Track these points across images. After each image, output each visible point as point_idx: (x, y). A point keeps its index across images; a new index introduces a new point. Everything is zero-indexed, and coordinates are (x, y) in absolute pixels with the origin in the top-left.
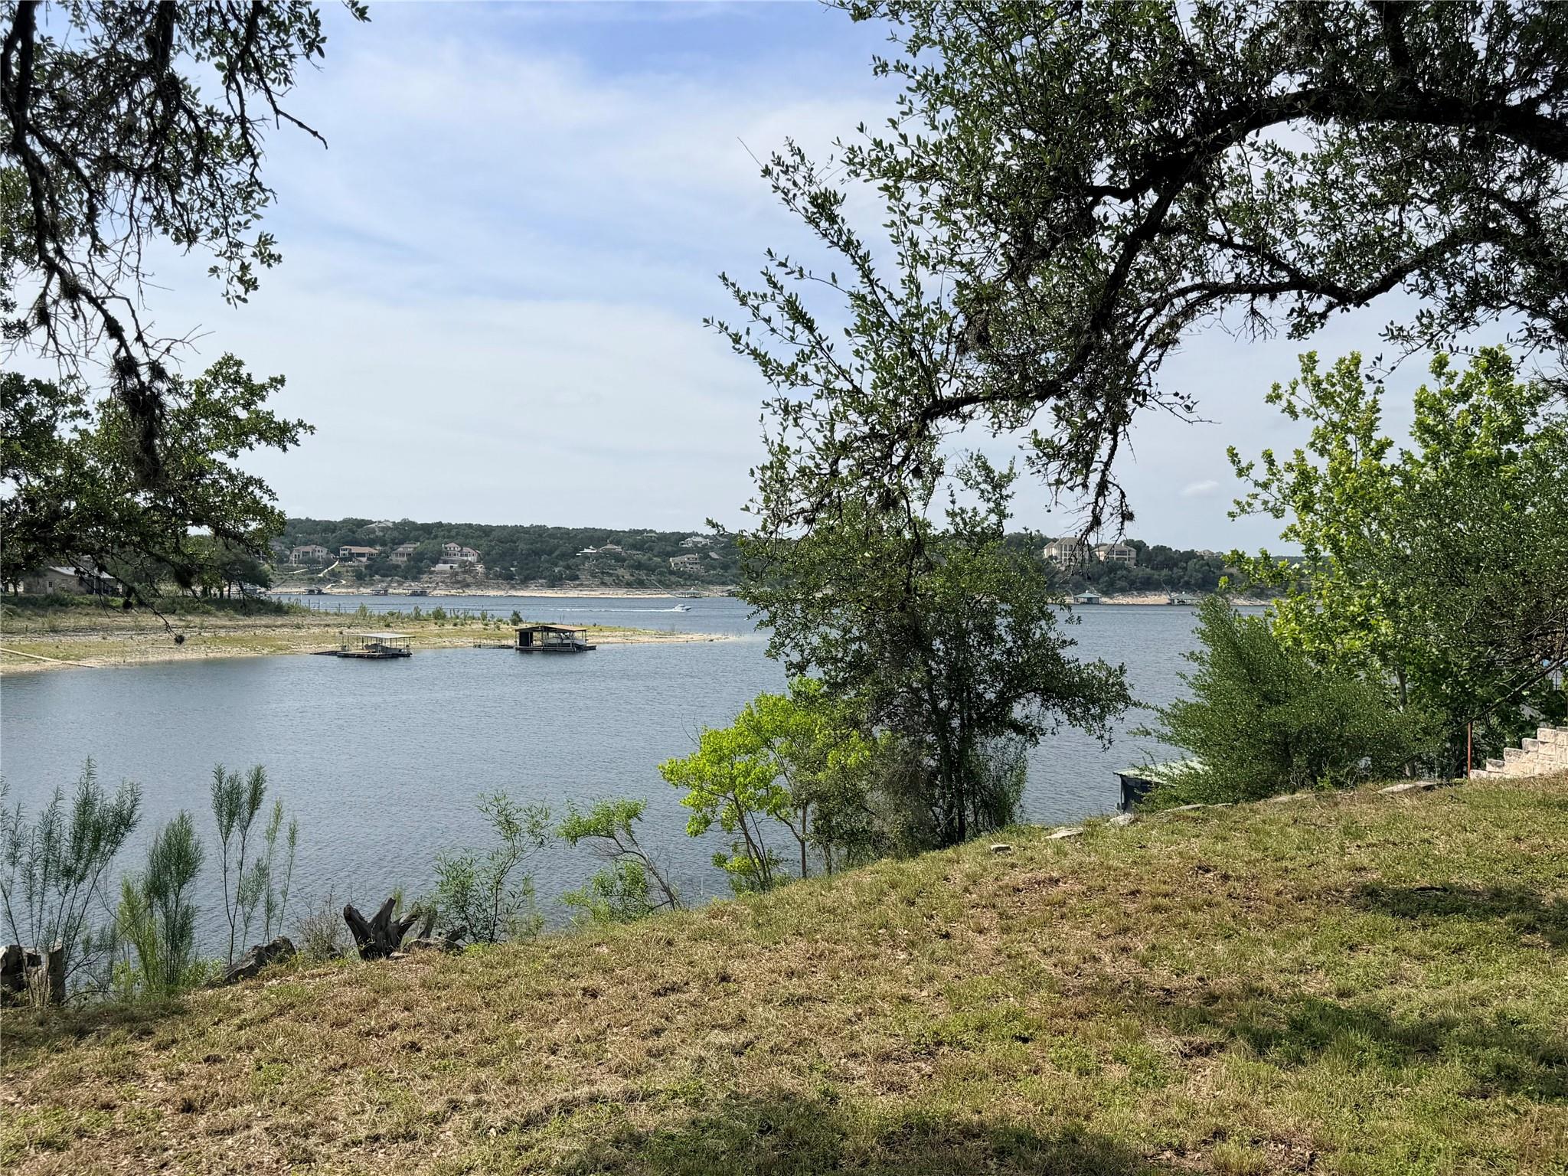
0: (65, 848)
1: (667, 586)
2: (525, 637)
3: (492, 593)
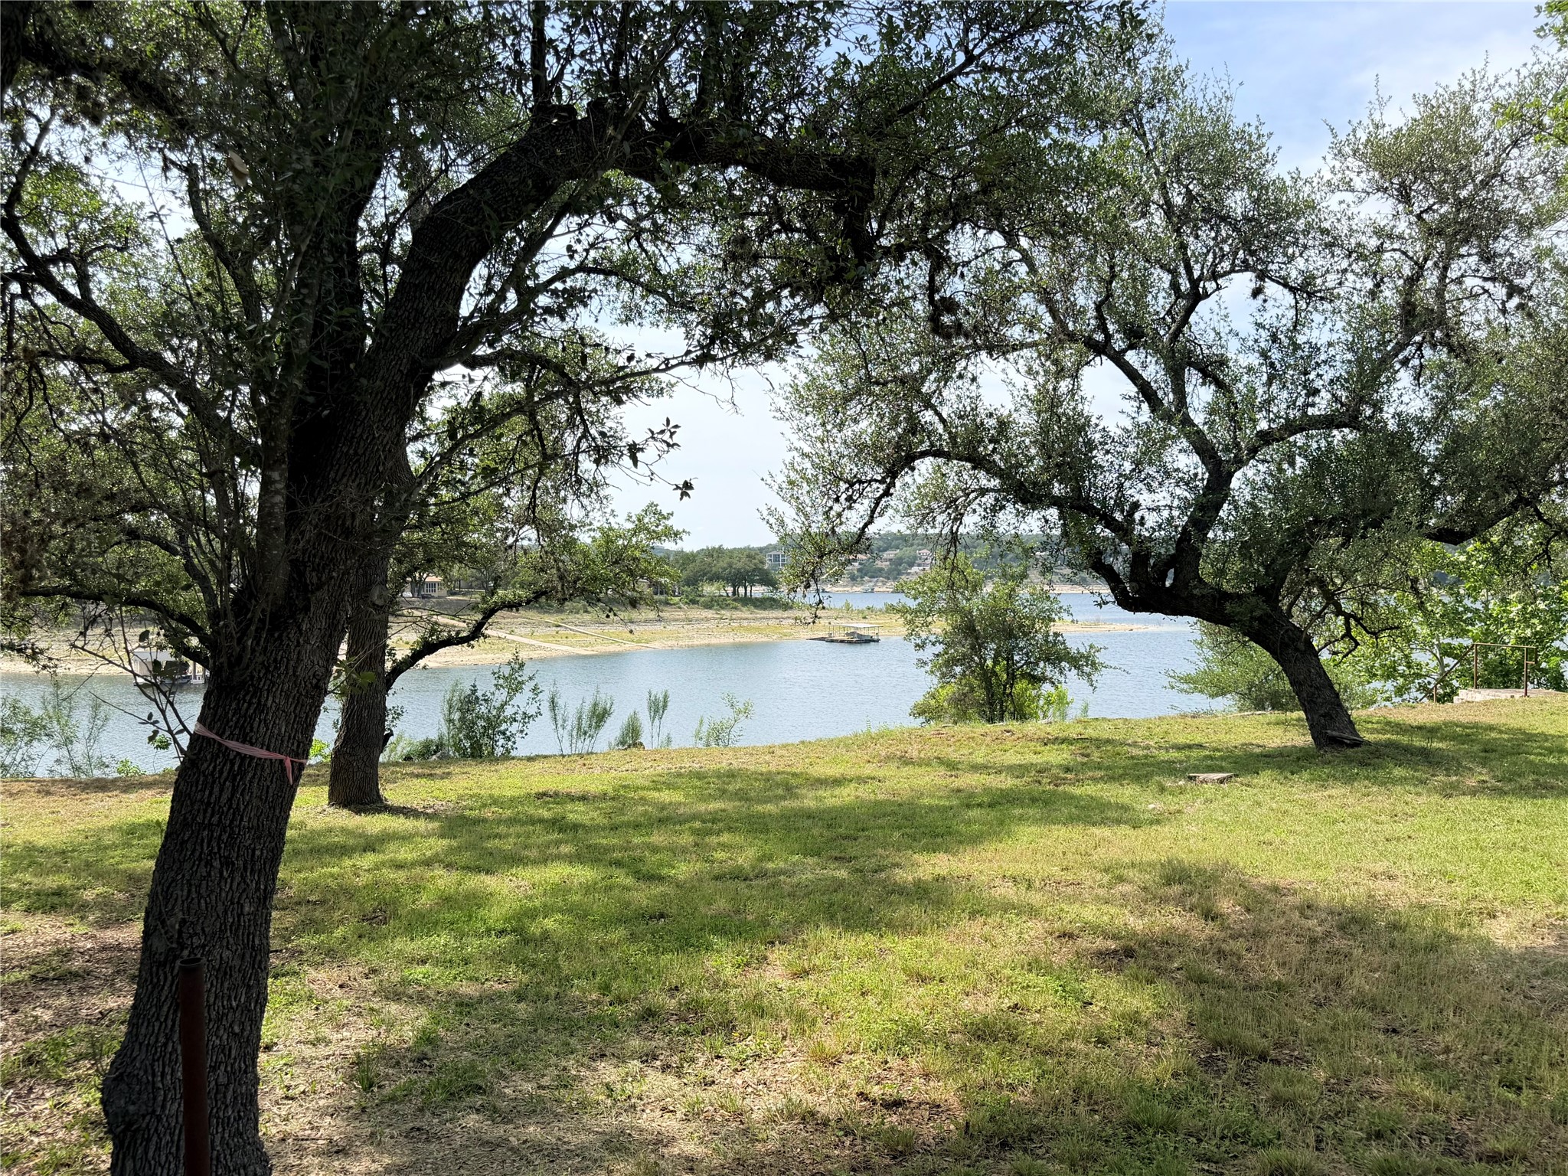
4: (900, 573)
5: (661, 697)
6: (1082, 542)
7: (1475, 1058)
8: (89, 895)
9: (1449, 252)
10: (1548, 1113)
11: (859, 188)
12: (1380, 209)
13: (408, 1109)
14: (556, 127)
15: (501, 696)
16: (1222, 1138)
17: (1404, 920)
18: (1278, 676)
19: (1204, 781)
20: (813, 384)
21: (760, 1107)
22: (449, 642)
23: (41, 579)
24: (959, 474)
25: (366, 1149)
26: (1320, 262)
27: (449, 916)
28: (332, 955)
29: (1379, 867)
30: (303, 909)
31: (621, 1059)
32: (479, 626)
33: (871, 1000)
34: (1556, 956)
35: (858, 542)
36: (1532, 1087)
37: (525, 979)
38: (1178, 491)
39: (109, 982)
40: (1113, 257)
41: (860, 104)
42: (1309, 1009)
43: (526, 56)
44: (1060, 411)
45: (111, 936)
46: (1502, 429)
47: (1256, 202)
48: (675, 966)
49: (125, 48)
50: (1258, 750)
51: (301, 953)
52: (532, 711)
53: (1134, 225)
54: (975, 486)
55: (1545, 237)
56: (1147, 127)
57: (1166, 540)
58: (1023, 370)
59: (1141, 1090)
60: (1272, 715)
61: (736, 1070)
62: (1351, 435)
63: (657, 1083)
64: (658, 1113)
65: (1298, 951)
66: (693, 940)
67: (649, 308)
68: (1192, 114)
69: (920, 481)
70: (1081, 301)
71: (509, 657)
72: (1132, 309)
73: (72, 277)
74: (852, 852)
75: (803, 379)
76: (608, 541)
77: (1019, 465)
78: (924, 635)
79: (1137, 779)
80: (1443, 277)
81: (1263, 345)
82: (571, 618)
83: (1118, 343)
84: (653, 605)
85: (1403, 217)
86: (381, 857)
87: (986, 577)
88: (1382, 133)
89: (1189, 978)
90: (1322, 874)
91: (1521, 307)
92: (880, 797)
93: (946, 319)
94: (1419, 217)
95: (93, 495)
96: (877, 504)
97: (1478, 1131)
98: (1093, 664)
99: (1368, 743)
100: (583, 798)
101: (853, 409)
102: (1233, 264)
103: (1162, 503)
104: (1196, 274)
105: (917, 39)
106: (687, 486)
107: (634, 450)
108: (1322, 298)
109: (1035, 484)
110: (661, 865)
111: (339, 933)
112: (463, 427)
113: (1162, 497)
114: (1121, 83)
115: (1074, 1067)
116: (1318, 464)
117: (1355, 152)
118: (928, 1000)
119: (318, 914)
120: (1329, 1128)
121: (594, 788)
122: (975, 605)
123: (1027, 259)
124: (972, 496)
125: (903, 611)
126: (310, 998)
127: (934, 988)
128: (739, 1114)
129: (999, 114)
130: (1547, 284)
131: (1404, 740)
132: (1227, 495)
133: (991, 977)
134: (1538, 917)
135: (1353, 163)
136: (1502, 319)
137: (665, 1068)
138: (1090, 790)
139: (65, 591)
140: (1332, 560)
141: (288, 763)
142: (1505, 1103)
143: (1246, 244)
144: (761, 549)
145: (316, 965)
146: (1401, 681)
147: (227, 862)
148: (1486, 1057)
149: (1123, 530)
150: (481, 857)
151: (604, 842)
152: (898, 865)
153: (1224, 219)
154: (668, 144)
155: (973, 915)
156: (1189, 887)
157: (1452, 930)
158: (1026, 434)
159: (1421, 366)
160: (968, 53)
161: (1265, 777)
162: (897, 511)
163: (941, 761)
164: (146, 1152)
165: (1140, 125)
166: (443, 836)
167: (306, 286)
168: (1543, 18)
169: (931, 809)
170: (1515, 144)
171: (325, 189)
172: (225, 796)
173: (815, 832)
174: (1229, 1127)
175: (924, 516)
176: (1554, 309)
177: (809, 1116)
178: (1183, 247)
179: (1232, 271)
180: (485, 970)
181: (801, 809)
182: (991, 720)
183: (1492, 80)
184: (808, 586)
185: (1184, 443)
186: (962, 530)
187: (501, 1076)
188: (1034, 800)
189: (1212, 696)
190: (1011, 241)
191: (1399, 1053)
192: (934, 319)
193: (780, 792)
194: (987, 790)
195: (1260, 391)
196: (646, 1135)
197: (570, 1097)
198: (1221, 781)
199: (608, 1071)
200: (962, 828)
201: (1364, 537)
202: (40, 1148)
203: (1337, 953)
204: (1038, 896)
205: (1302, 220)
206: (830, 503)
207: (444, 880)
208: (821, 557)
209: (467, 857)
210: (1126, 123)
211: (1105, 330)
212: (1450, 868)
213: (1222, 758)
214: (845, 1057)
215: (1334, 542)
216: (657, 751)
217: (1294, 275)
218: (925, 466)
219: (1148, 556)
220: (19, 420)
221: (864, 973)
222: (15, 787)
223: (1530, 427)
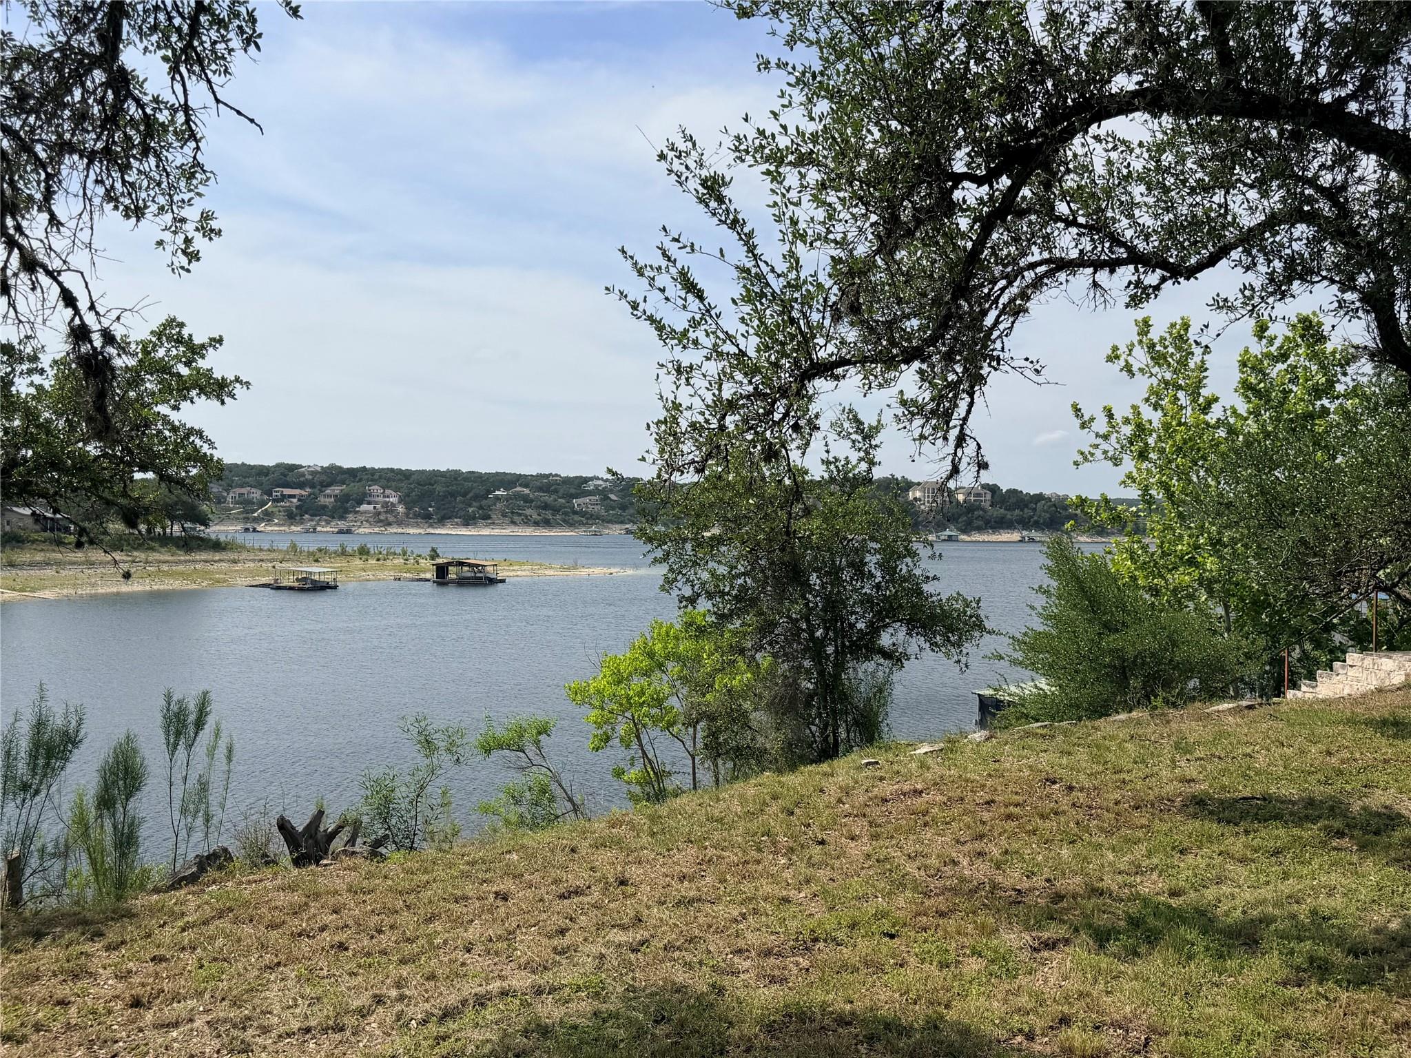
0: (22, 767)
1: (571, 525)
2: (442, 571)
3: (412, 531)
4: (347, 511)
84: (44, 544)
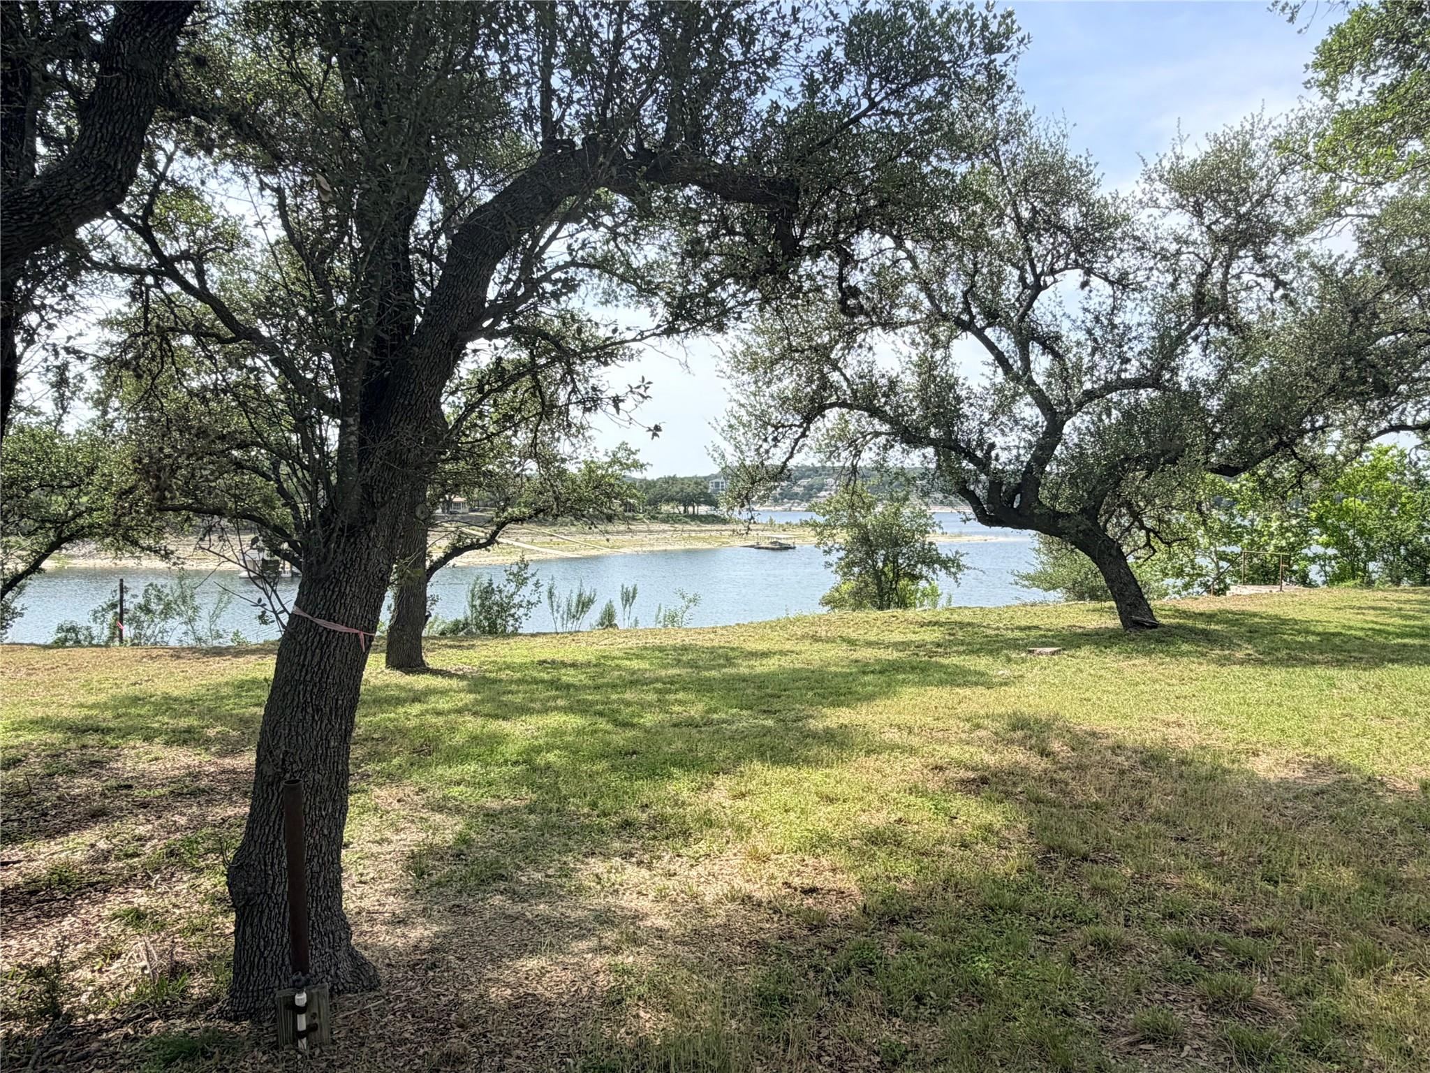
4: (811, 497)
5: (631, 589)
6: (951, 473)
7: (1242, 859)
8: (211, 733)
9: (1231, 254)
10: (1298, 901)
11: (788, 203)
12: (1180, 221)
13: (450, 892)
14: (559, 156)
15: (512, 588)
16: (1055, 917)
17: (1190, 757)
18: (1095, 576)
19: (1040, 654)
20: (748, 351)
21: (710, 893)
22: (472, 547)
23: (172, 499)
24: (858, 421)
25: (420, 920)
26: (1133, 262)
27: (476, 751)
28: (391, 778)
29: (1173, 717)
30: (369, 744)
31: (607, 857)
32: (495, 534)
33: (792, 815)
34: (1304, 785)
35: (781, 473)
36: (1286, 881)
37: (534, 797)
38: (1024, 435)
39: (228, 797)
40: (976, 257)
41: (788, 139)
42: (1119, 823)
43: (537, 102)
44: (935, 373)
45: (228, 762)
46: (1268, 390)
47: (1085, 216)
48: (646, 790)
49: (231, 96)
50: (1080, 631)
51: (368, 776)
52: (534, 599)
53: (991, 233)
54: (870, 430)
55: (1304, 243)
56: (1002, 158)
57: (1014, 473)
58: (908, 341)
59: (994, 881)
60: (1091, 605)
61: (692, 866)
62: (1155, 394)
63: (633, 873)
64: (635, 896)
65: (1110, 780)
66: (658, 771)
67: (623, 293)
68: (1037, 148)
69: (829, 425)
70: (951, 290)
71: (518, 559)
72: (990, 297)
73: (192, 271)
74: (776, 707)
75: (740, 347)
76: (591, 471)
77: (905, 414)
78: (830, 544)
79: (990, 652)
80: (1226, 274)
81: (1088, 324)
82: (561, 529)
83: (980, 322)
84: (625, 520)
85: (1196, 227)
86: (425, 706)
87: (878, 500)
88: (1182, 163)
89: (1029, 799)
90: (1128, 723)
91: (1285, 296)
92: (798, 666)
93: (852, 302)
94: (1209, 227)
95: (209, 436)
96: (796, 444)
97: (1246, 913)
98: (958, 566)
99: (1163, 626)
100: (573, 665)
101: (779, 369)
102: (1067, 264)
103: (1012, 444)
104: (1039, 270)
105: (833, 89)
106: (657, 428)
107: (616, 401)
108: (1133, 290)
109: (917, 429)
110: (633, 716)
111: (395, 761)
112: (488, 383)
113: (1012, 439)
114: (983, 124)
115: (944, 865)
116: (1128, 416)
117: (1161, 177)
118: (835, 816)
119: (381, 747)
120: (1135, 911)
121: (581, 658)
122: (869, 521)
123: (911, 257)
124: (868, 438)
125: (814, 525)
126: (376, 809)
127: (839, 807)
128: (694, 897)
129: (893, 147)
130: (1305, 279)
131: (1190, 623)
132: (1060, 439)
133: (882, 799)
134: (1290, 755)
135: (1160, 186)
136: (1270, 305)
137: (639, 863)
138: (956, 660)
139: (188, 508)
140: (1138, 488)
141: (362, 636)
142: (1266, 893)
143: (1077, 248)
144: (705, 478)
145: (380, 785)
146: (1187, 579)
147: (318, 710)
148: (1251, 859)
149: (983, 465)
150: (499, 707)
151: (590, 697)
152: (811, 716)
153: (1061, 228)
154: (645, 168)
155: (868, 753)
156: (1029, 732)
157: (1226, 765)
158: (910, 390)
159: (1208, 341)
160: (871, 100)
161: (1085, 651)
162: (811, 449)
163: (843, 639)
164: (261, 921)
165: (998, 156)
166: (470, 692)
167: (373, 277)
168: (1310, 74)
169: (836, 675)
170: (1283, 171)
171: (388, 203)
172: (316, 660)
173: (749, 691)
174: (1060, 909)
175: (832, 453)
176: (1310, 298)
177: (747, 899)
178: (1028, 250)
179: (1066, 268)
180: (504, 791)
181: (738, 675)
182: (881, 608)
183: (1266, 123)
184: (742, 506)
185: (1029, 399)
186: (860, 464)
187: (519, 868)
188: (913, 668)
189: (1046, 590)
190: (899, 244)
191: (1187, 856)
192: (842, 302)
193: (722, 661)
194: (878, 661)
195: (1086, 359)
196: (626, 912)
197: (571, 884)
198: (1053, 653)
199: (598, 865)
200: (859, 689)
201: (1163, 470)
202: (181, 917)
203: (1140, 781)
204: (917, 739)
205: (1120, 230)
206: (760, 442)
207: (472, 724)
208: (753, 484)
209: (488, 708)
210: (986, 155)
211: (970, 313)
212: (1224, 718)
213: (1053, 637)
214: (773, 857)
215: (1141, 474)
216: (628, 631)
217: (1113, 272)
218: (832, 414)
219: (1001, 484)
220: (154, 379)
221: (786, 794)
222: (155, 653)
223: (1290, 389)
